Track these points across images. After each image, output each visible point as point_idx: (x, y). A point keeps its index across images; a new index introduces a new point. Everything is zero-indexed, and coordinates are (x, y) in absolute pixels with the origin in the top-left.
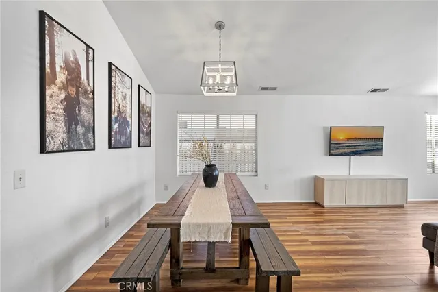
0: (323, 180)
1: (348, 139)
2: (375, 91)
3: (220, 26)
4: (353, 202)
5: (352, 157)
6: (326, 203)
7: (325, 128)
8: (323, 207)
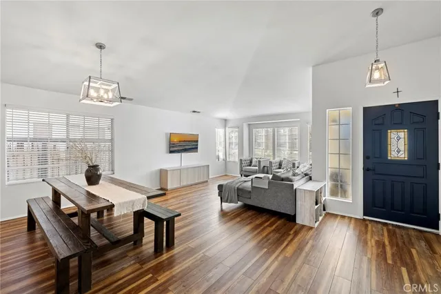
0: (166, 171)
1: (180, 141)
2: (194, 112)
3: (100, 47)
4: (184, 183)
5: (183, 154)
6: (169, 187)
7: (166, 134)
8: (167, 190)
